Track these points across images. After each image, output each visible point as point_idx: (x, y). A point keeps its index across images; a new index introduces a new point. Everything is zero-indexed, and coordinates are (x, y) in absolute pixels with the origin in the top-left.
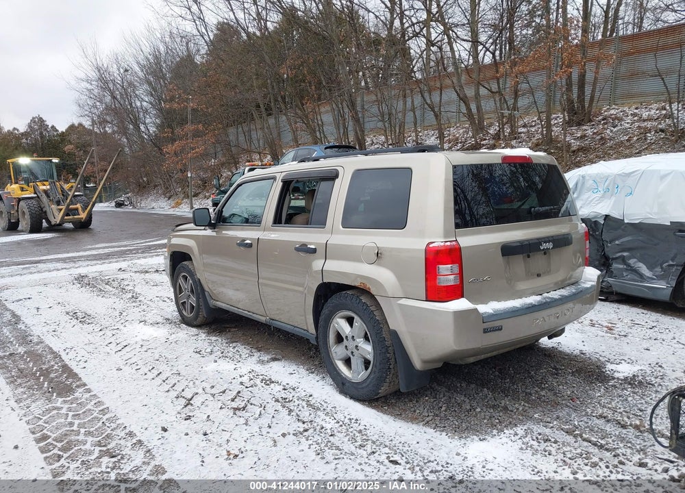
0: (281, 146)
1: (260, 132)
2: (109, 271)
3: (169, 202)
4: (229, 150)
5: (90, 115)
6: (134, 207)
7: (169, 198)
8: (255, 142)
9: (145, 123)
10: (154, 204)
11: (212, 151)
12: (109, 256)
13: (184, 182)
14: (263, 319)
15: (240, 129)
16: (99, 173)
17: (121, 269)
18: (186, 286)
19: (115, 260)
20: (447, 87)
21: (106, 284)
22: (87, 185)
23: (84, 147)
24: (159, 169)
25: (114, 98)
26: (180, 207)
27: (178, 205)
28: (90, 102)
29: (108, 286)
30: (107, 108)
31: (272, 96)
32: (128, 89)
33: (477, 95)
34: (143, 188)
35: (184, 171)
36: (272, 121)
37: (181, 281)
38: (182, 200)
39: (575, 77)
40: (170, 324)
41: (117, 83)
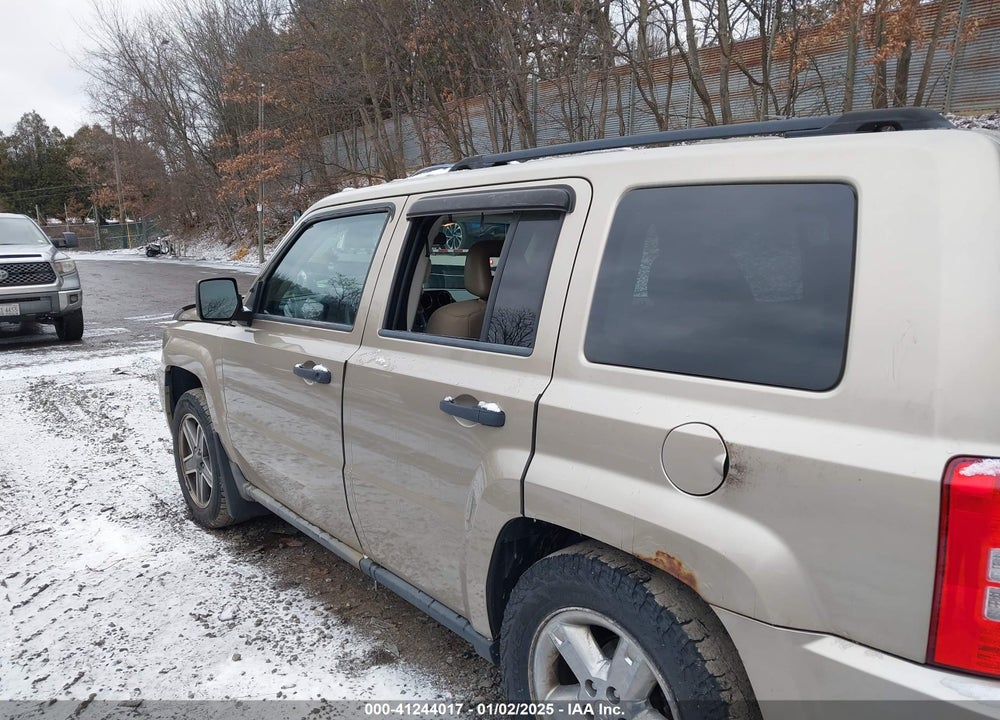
0: (403, 166)
1: (370, 143)
2: (97, 372)
3: (229, 249)
4: (322, 171)
5: (109, 111)
6: (176, 257)
7: (230, 244)
8: (365, 161)
9: (192, 126)
10: (206, 254)
11: (296, 171)
12: (109, 341)
13: (251, 219)
14: (354, 557)
15: (340, 138)
16: (122, 202)
17: (117, 370)
18: (196, 440)
19: (113, 351)
20: (681, 77)
21: (78, 403)
22: (107, 221)
23: (101, 161)
24: (213, 198)
25: (145, 84)
26: (245, 258)
27: (241, 255)
28: (109, 90)
29: (78, 409)
30: (136, 101)
31: (391, 86)
32: (167, 73)
33: (724, 92)
34: (190, 229)
35: (250, 201)
36: (390, 126)
37: (187, 429)
38: (249, 247)
39: (892, 64)
40: (163, 518)
41: (152, 62)
